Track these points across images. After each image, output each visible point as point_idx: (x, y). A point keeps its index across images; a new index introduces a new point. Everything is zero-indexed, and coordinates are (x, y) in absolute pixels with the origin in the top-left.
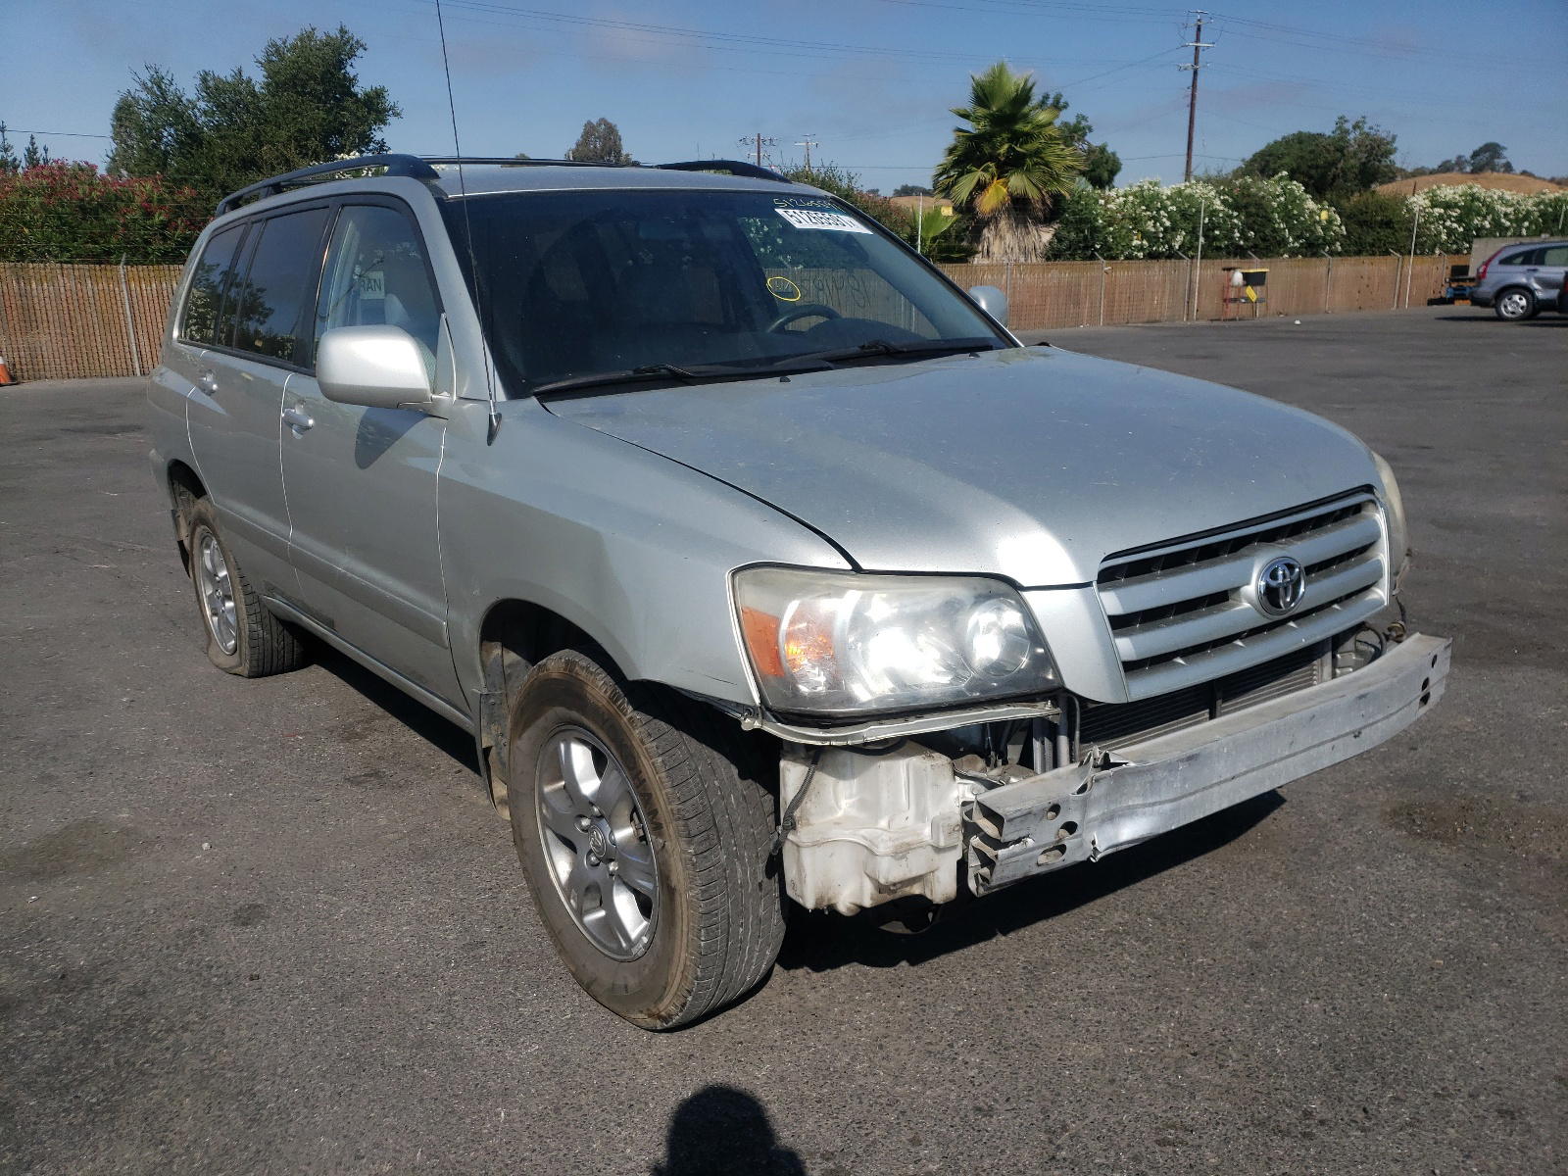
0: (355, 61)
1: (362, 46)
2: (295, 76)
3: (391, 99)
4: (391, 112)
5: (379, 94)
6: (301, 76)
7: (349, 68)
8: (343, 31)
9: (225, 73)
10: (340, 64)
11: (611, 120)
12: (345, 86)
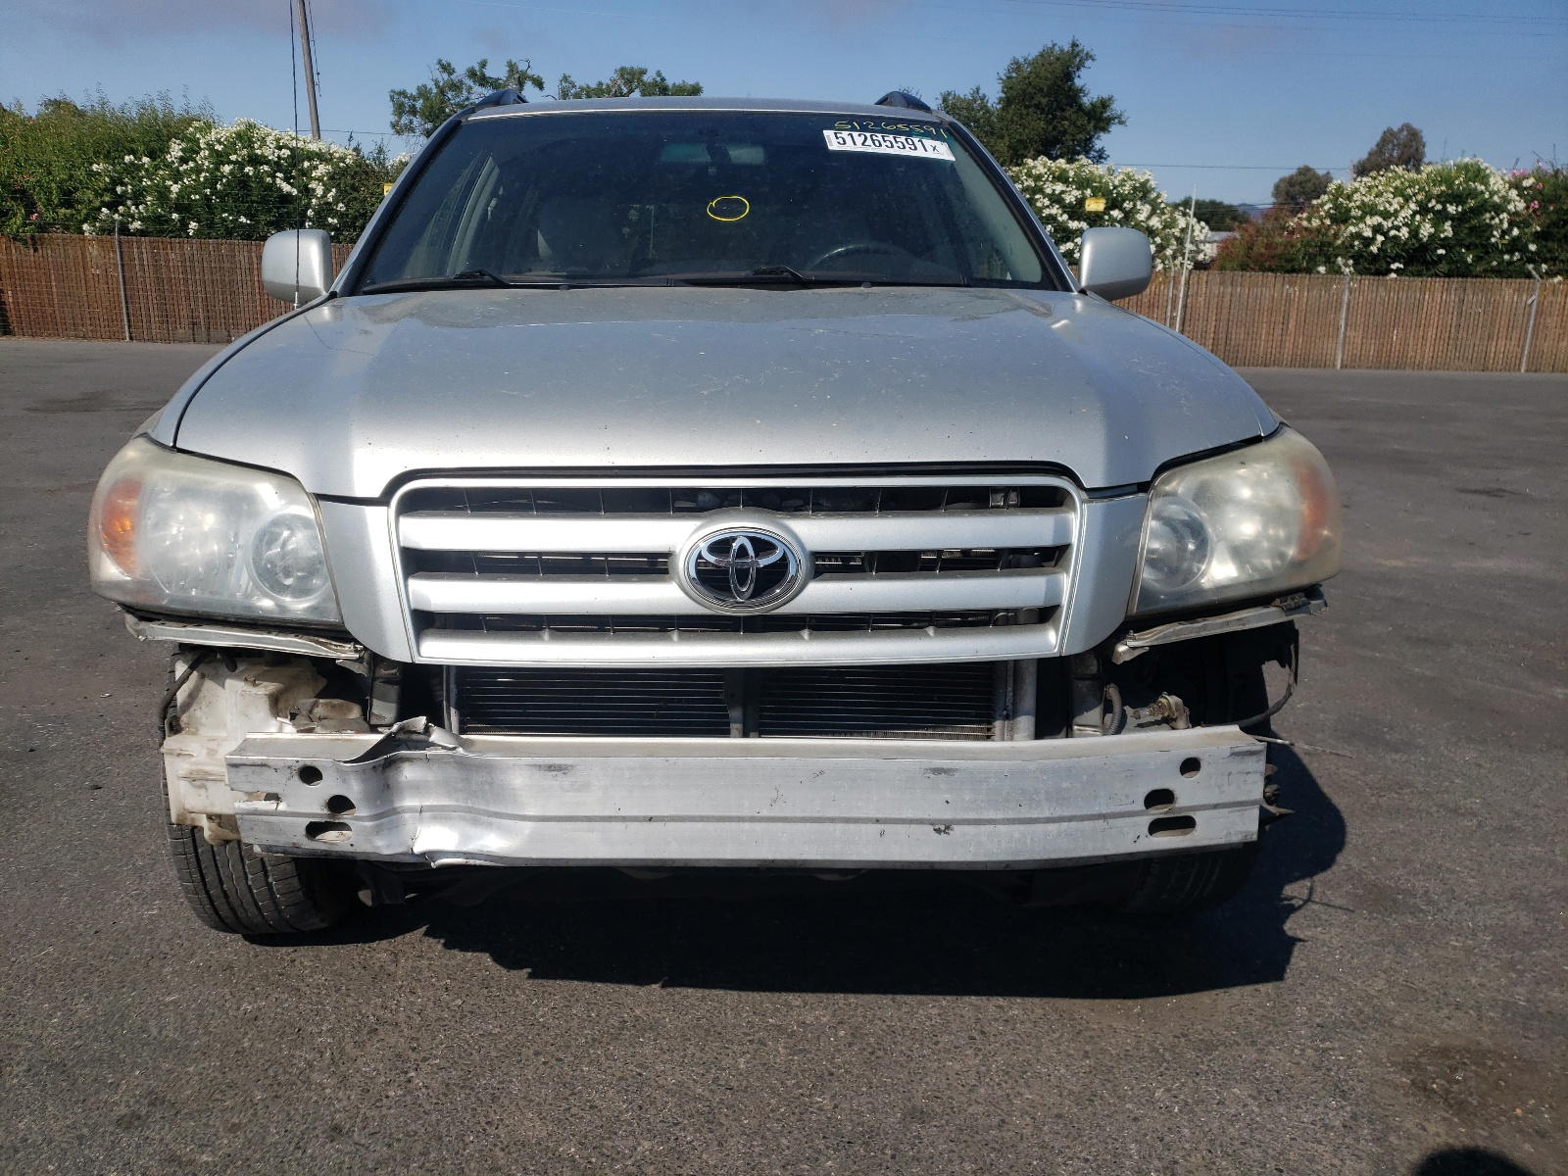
0: (1083, 72)
1: (1091, 57)
2: (1024, 91)
3: (1116, 107)
4: (1116, 121)
5: (1104, 104)
6: (1030, 89)
7: (1076, 81)
8: (1074, 45)
9: (964, 91)
10: (1068, 77)
11: (1416, 125)
12: (1073, 96)
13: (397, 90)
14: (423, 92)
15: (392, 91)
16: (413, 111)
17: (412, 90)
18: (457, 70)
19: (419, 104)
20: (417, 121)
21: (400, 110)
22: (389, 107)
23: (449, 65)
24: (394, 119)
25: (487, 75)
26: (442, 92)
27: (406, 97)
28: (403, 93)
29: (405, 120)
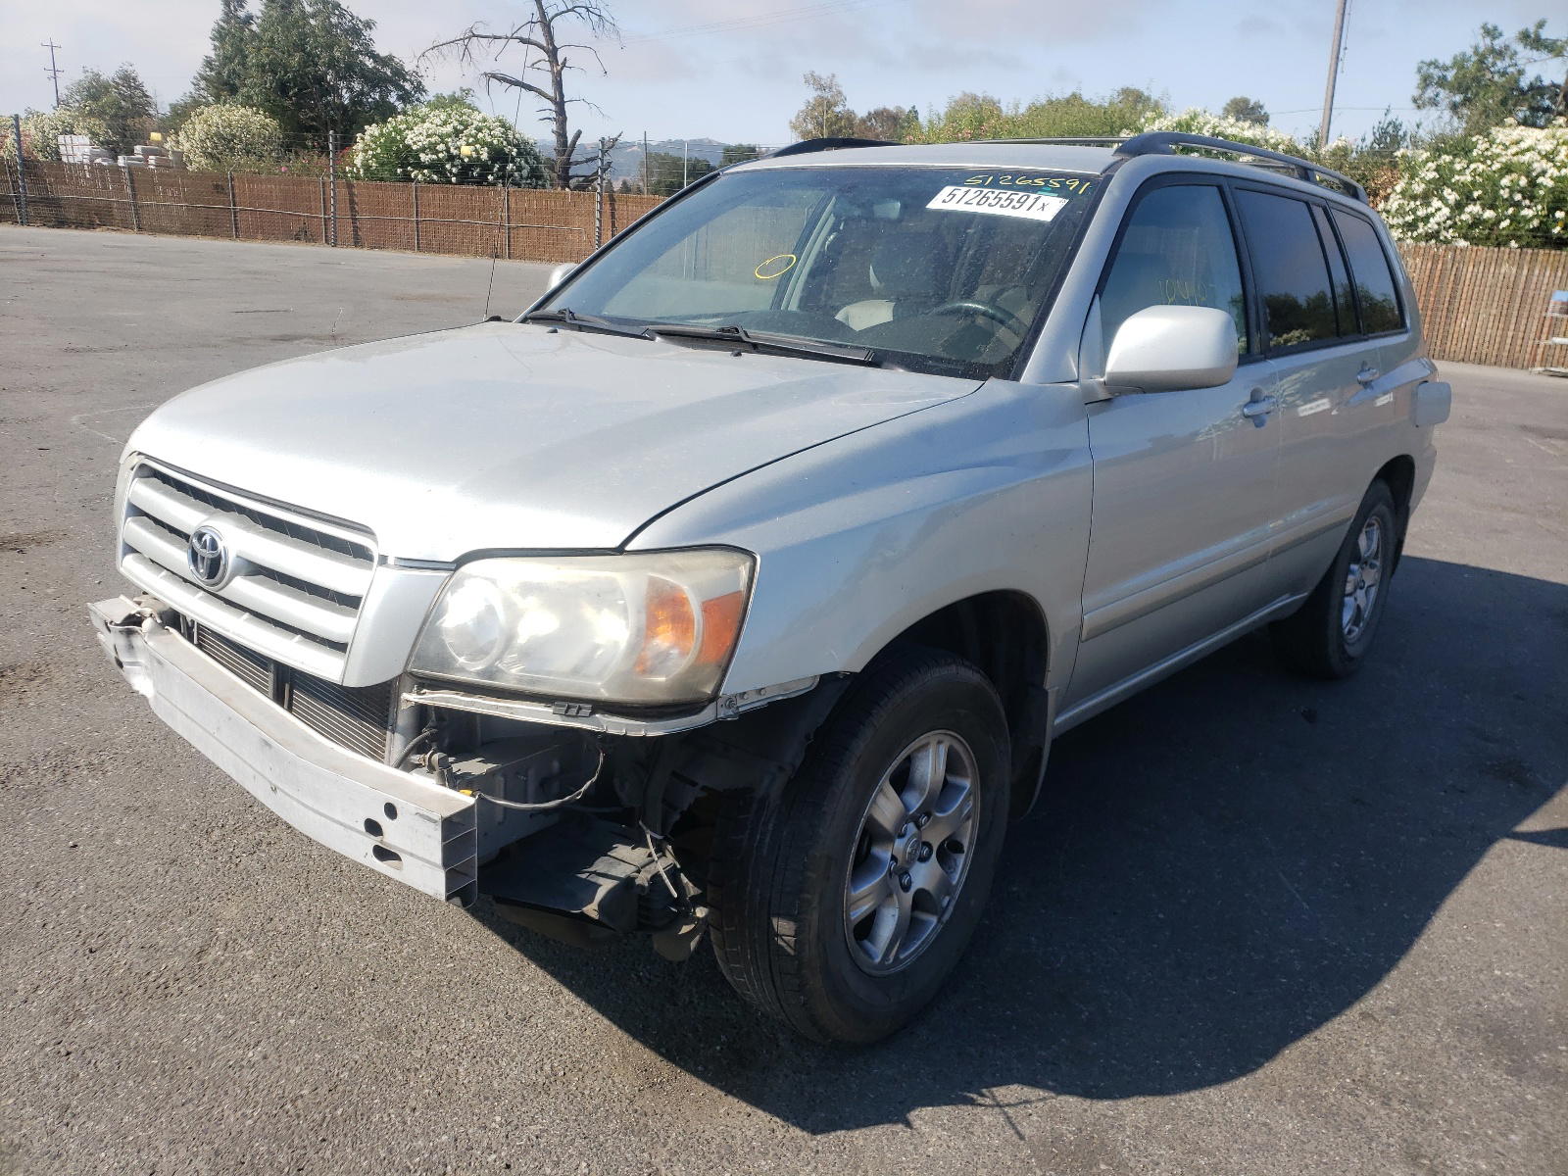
13: (1428, 60)
14: (1459, 63)
15: (1422, 62)
16: (1442, 82)
17: (1446, 59)
18: (1505, 33)
19: (1450, 75)
20: (1443, 93)
21: (1426, 81)
22: (1416, 79)
23: (1495, 29)
24: (1416, 93)
25: (1543, 37)
26: (1481, 61)
27: (1437, 67)
28: (1434, 64)
29: (1430, 93)
